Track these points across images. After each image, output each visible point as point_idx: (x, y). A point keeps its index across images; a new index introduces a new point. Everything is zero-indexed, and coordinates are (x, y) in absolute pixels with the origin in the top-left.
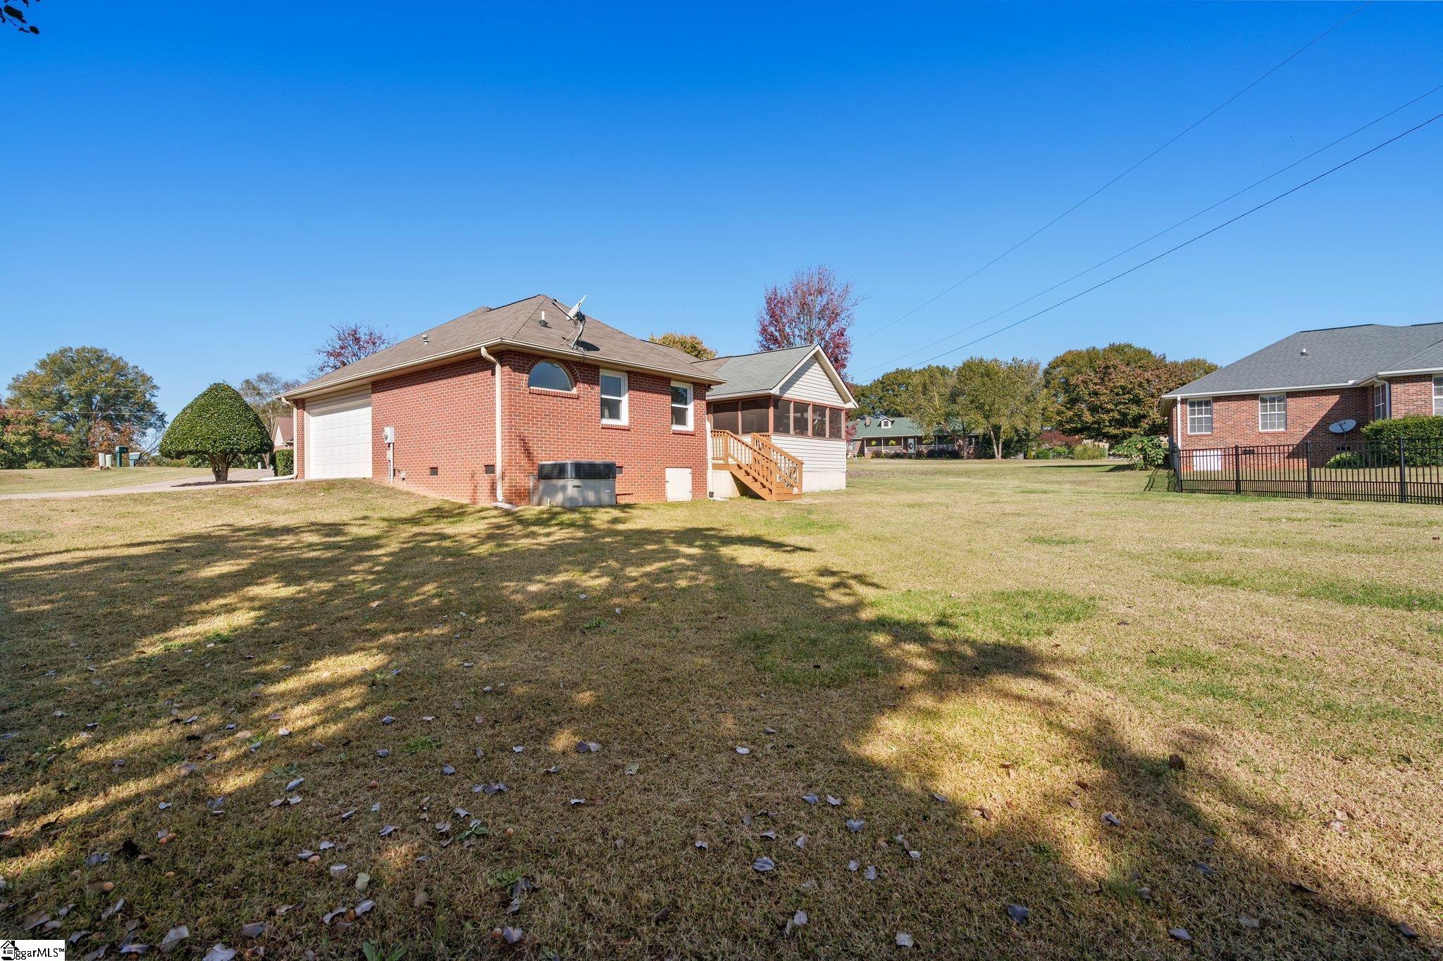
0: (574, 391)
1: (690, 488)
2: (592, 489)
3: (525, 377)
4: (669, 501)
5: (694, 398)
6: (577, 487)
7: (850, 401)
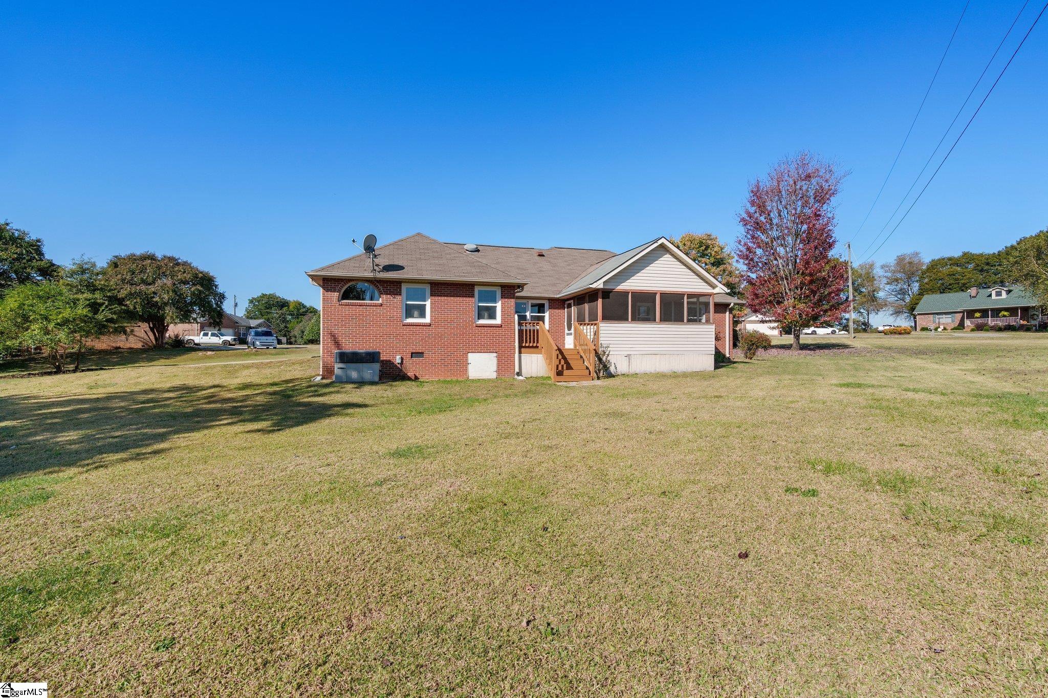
0: (380, 301)
1: (495, 368)
2: (355, 369)
3: (336, 294)
4: (470, 378)
5: (502, 298)
6: (341, 368)
7: (717, 286)
